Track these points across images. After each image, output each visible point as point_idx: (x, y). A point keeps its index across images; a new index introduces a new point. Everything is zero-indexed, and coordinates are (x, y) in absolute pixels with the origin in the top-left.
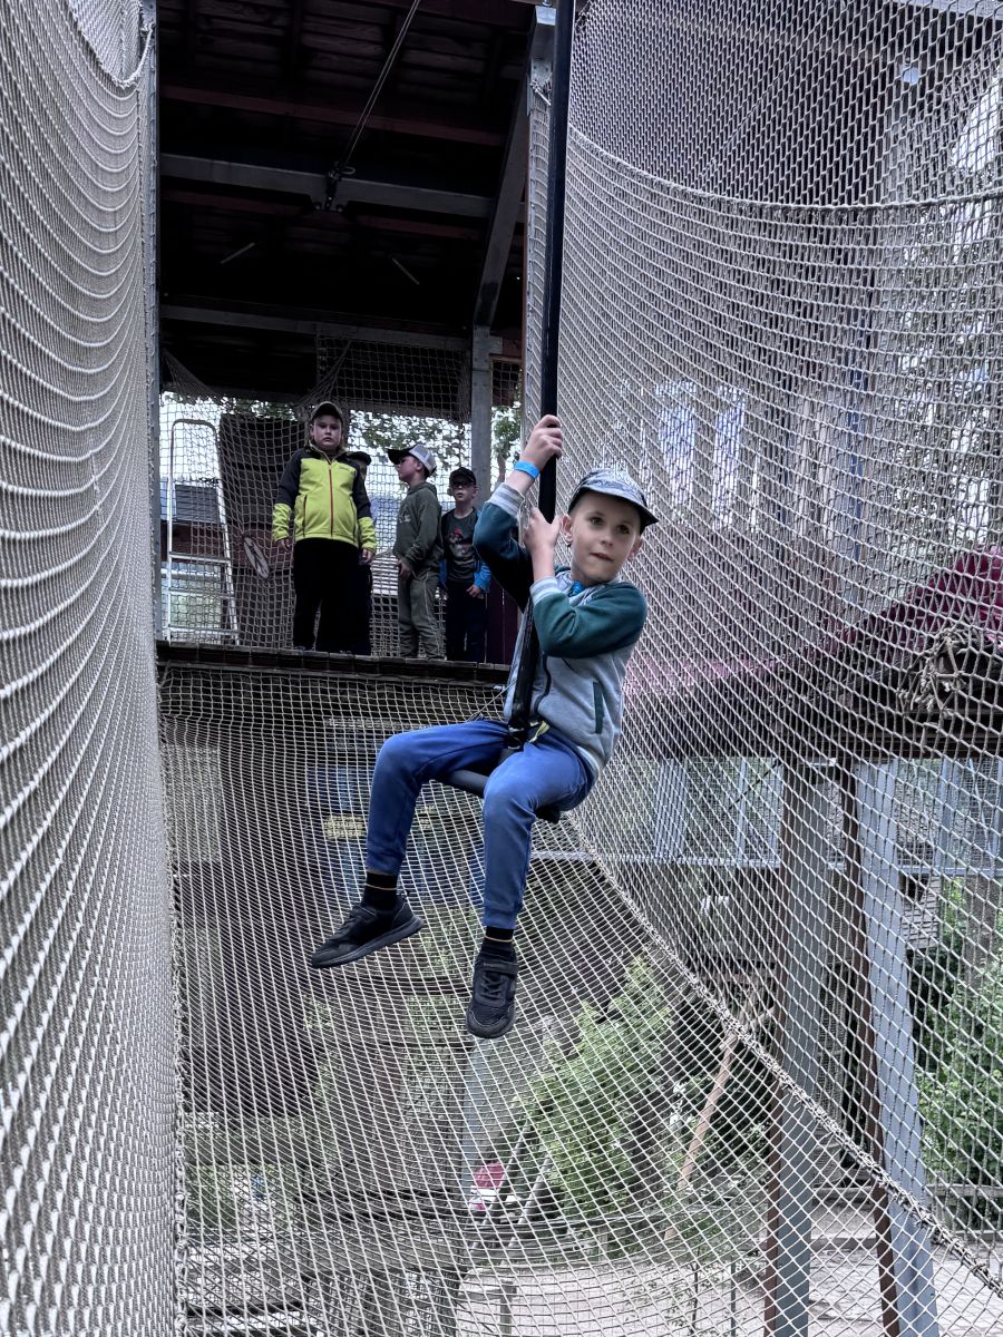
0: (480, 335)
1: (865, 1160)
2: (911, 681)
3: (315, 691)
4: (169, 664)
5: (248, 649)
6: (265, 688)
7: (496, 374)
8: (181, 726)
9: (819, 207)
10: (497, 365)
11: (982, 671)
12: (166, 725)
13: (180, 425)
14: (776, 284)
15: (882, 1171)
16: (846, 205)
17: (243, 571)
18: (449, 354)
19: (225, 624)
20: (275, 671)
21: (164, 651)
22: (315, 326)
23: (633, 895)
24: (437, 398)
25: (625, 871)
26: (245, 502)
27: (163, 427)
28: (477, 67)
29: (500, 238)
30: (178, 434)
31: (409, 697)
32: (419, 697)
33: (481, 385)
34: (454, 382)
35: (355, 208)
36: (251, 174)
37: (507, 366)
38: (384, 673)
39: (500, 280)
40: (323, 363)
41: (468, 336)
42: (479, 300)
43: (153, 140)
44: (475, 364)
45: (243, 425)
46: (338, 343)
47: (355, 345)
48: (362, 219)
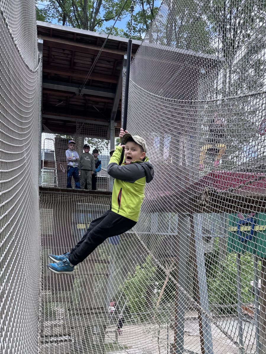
0: (112, 122)
1: (192, 299)
2: (200, 198)
3: (75, 197)
4: (42, 191)
5: (59, 188)
6: (63, 196)
7: (116, 130)
8: (44, 205)
9: (181, 100)
10: (116, 128)
11: (213, 196)
12: (41, 205)
13: (46, 140)
14: (173, 116)
15: (195, 302)
16: (186, 101)
17: (59, 171)
18: (105, 126)
19: (55, 182)
20: (66, 193)
21: (41, 188)
22: (76, 120)
23: (144, 242)
24: (103, 135)
25: (142, 236)
26: (60, 156)
27: (42, 140)
28: (112, 67)
29: (116, 102)
30: (46, 141)
31: (96, 198)
32: (98, 199)
33: (112, 132)
34: (106, 132)
35: (85, 95)
36: (62, 88)
37: (118, 129)
38: (90, 193)
39: (116, 110)
40: (78, 127)
41: (110, 122)
42: (112, 115)
43: (41, 80)
44: (111, 128)
45: (60, 140)
46: (81, 123)
47: (85, 124)
48: (87, 97)
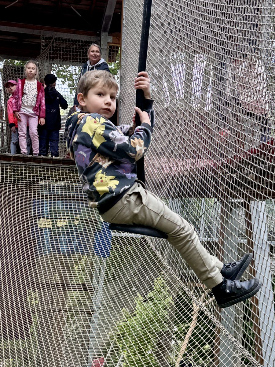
0: (104, 35)
3: (36, 171)
7: (110, 50)
10: (110, 47)
20: (22, 163)
22: (40, 32)
31: (73, 173)
37: (114, 47)
39: (112, 15)
40: (43, 46)
42: (104, 22)
45: (12, 70)
46: (50, 38)
47: (56, 39)
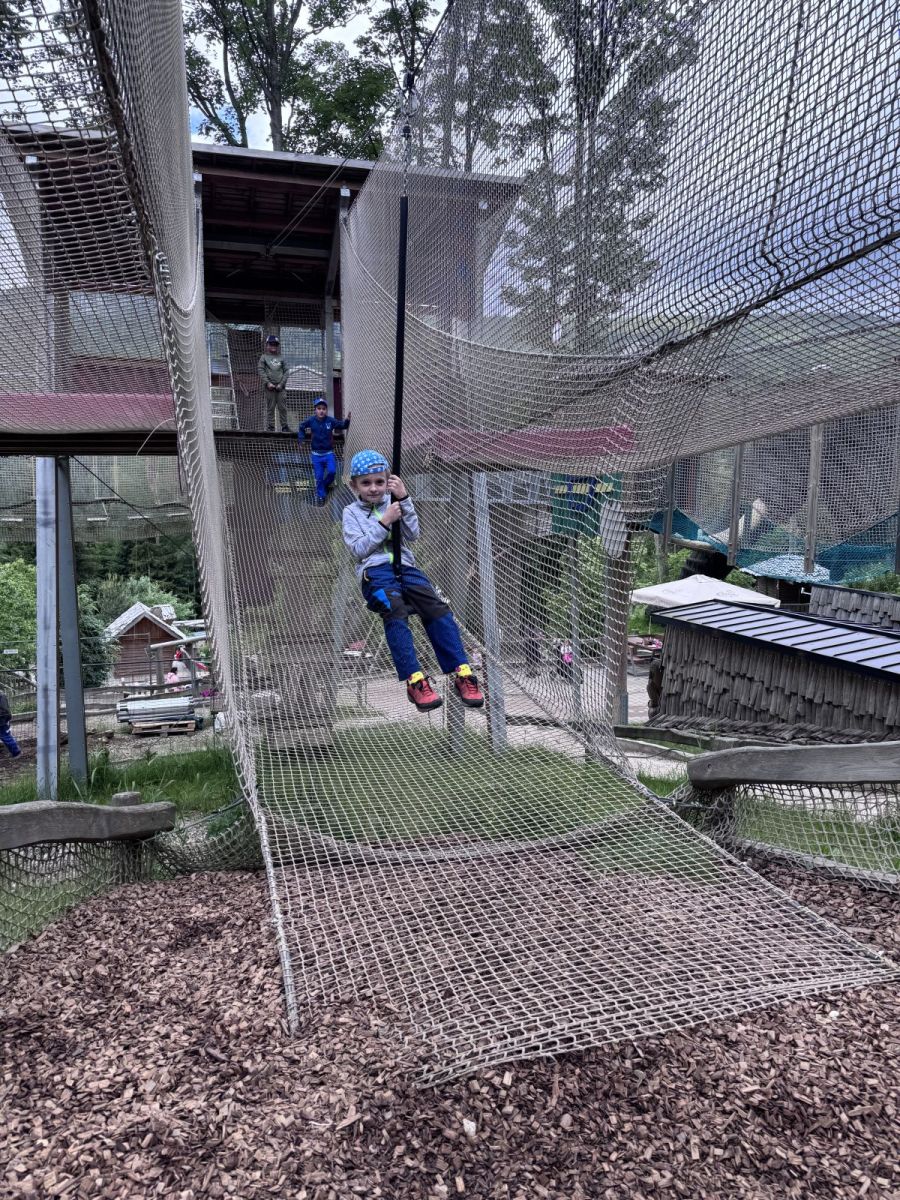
0: (328, 299)
5: (242, 430)
17: (239, 393)
18: (318, 306)
22: (264, 297)
29: (333, 266)
34: (319, 316)
42: (326, 285)
44: (326, 309)
46: (273, 303)
47: (279, 304)
48: (281, 260)
